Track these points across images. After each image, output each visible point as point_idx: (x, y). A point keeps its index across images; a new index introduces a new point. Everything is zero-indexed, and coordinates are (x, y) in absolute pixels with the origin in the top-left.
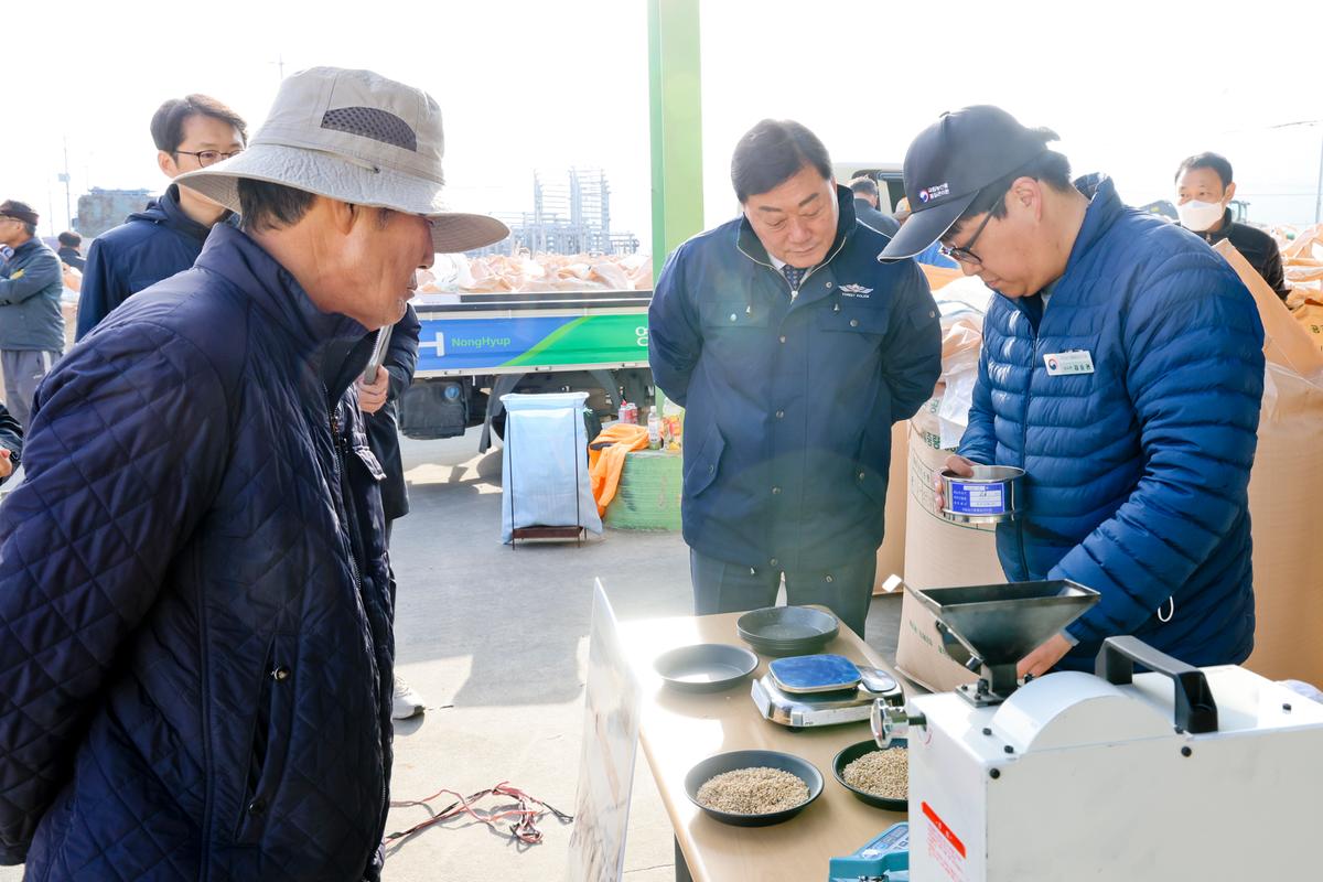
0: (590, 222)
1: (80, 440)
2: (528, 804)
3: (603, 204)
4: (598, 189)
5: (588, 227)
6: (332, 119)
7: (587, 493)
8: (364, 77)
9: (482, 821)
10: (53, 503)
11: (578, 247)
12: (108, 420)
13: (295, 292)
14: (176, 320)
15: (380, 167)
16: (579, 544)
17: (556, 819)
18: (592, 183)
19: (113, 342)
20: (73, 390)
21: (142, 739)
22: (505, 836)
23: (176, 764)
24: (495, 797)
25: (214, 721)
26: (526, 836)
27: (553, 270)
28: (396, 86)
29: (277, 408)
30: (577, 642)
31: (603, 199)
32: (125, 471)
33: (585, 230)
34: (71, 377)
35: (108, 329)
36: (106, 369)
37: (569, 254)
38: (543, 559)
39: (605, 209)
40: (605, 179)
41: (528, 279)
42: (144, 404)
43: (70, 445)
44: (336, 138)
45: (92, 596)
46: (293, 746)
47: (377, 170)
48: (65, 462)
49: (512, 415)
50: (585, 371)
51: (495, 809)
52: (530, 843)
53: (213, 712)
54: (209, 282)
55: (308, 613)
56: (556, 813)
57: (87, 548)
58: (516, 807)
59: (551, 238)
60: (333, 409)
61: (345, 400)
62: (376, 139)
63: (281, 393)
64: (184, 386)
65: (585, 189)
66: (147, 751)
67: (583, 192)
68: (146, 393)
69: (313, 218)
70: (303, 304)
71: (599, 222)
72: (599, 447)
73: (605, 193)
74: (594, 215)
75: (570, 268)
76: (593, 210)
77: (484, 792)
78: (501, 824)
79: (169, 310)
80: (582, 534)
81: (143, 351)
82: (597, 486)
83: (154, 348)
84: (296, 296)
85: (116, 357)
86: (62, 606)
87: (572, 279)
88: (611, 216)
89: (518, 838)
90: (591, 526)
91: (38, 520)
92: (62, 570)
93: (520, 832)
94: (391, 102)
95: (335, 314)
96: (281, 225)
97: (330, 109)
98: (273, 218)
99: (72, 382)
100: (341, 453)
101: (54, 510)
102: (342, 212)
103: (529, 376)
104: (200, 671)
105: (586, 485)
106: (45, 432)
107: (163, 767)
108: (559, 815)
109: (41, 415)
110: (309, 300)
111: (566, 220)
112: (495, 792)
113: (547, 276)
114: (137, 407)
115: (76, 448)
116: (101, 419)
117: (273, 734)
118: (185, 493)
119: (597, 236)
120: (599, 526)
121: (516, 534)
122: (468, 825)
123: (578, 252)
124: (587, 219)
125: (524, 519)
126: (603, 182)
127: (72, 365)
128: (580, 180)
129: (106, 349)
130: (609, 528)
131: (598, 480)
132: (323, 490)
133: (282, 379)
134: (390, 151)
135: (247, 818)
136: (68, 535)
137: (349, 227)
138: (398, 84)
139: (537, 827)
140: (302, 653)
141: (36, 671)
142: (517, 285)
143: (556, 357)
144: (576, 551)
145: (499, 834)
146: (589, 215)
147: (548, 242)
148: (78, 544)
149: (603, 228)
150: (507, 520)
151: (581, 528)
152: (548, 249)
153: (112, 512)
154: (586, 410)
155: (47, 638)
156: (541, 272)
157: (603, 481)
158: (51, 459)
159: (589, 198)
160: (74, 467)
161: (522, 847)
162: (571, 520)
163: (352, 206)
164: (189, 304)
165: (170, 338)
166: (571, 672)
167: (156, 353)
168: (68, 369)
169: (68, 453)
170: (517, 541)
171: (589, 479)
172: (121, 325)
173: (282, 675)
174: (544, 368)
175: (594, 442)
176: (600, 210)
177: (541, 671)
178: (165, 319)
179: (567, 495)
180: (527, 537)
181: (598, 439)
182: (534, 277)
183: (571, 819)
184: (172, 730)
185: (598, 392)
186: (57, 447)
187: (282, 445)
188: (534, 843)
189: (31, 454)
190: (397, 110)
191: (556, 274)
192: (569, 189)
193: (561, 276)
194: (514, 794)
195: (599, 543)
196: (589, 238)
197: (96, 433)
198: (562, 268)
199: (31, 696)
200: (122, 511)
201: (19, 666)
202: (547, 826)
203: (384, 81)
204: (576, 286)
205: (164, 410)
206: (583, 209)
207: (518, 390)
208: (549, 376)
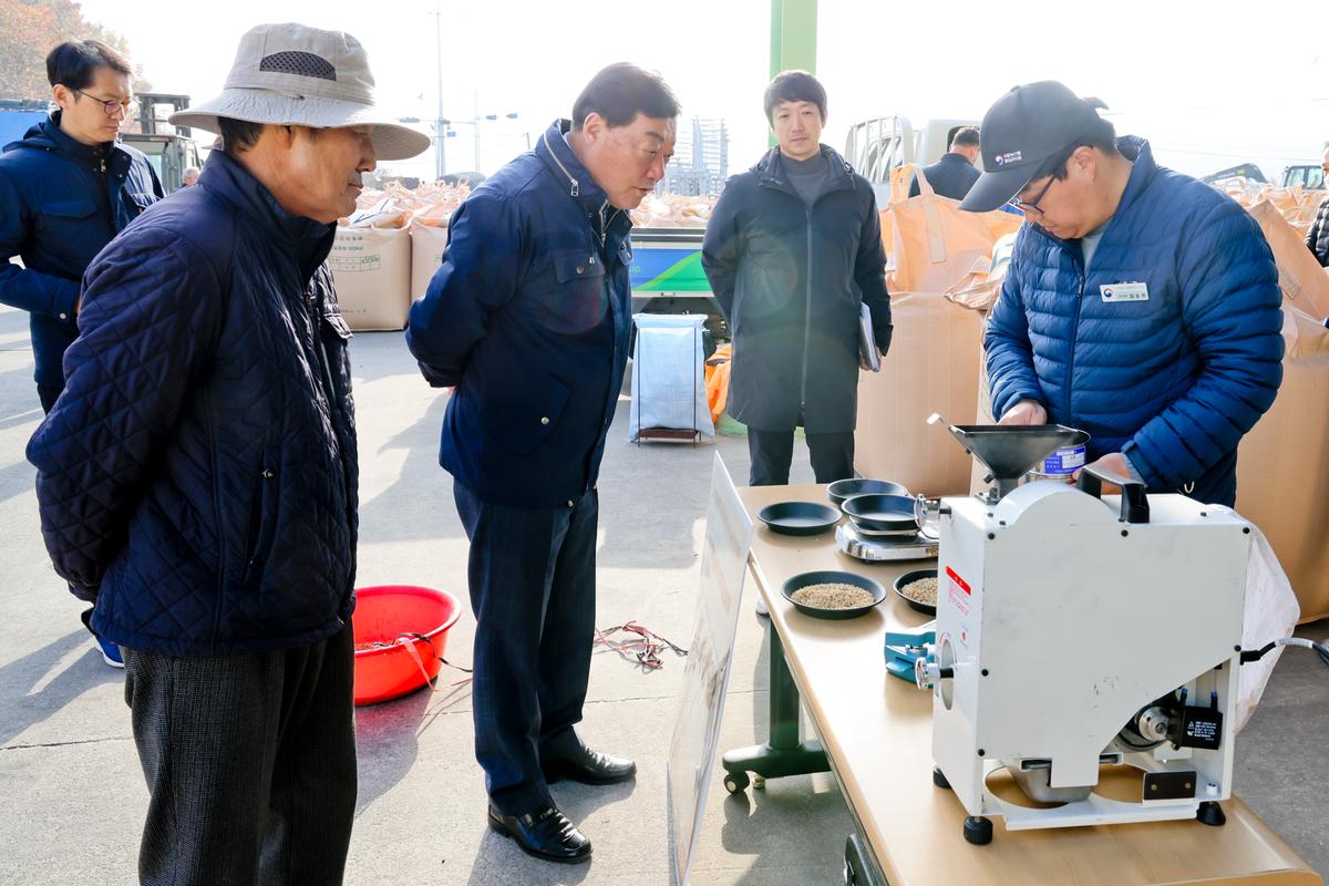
0: (709, 167)
1: (116, 310)
2: (652, 639)
3: (722, 150)
4: (719, 138)
5: (708, 171)
6: (268, 64)
7: (703, 402)
8: (290, 29)
9: (614, 650)
10: (101, 352)
11: (698, 190)
12: (134, 296)
13: (270, 201)
14: (179, 226)
15: (305, 96)
16: (694, 445)
17: (673, 651)
18: (713, 131)
19: (135, 242)
20: (110, 275)
21: (174, 515)
22: (633, 662)
23: (197, 532)
24: (626, 633)
25: (222, 504)
26: (650, 662)
27: (678, 209)
28: (315, 32)
29: (257, 287)
30: (693, 521)
31: (722, 146)
32: (148, 332)
33: (706, 175)
34: (109, 266)
35: (131, 232)
36: (131, 261)
37: (691, 195)
38: (664, 456)
39: (724, 156)
40: (725, 127)
41: (654, 216)
42: (158, 286)
43: (110, 313)
44: (272, 77)
45: (130, 416)
46: (279, 521)
47: (302, 98)
48: (107, 324)
49: (642, 331)
50: (704, 298)
51: (624, 642)
52: (653, 668)
53: (221, 499)
54: (206, 196)
55: (289, 431)
56: (673, 647)
57: (125, 383)
58: (642, 641)
59: (674, 181)
60: (306, 285)
61: (317, 279)
62: (301, 74)
63: (261, 278)
64: (187, 274)
65: (706, 136)
66: (177, 522)
67: (705, 139)
68: (161, 277)
69: (264, 141)
70: (277, 210)
71: (718, 167)
72: (713, 364)
73: (725, 141)
74: (713, 161)
75: (692, 207)
76: (713, 156)
77: (616, 628)
78: (629, 653)
79: (174, 218)
80: (697, 437)
81: (156, 248)
82: (712, 396)
83: (164, 246)
84: (271, 205)
85: (138, 253)
86: (110, 422)
87: (694, 218)
88: (729, 163)
89: (644, 663)
90: (706, 431)
91: (88, 364)
92: (108, 398)
93: (645, 659)
94: (310, 44)
95: (301, 218)
96: (248, 148)
97: (266, 55)
98: (242, 144)
99: (109, 269)
100: (314, 320)
101: (101, 358)
102: (280, 132)
103: (655, 300)
104: (211, 470)
105: (703, 394)
106: (92, 304)
107: (189, 534)
108: (677, 650)
109: (90, 293)
110: (280, 206)
111: (688, 165)
112: (625, 629)
113: (672, 214)
114: (154, 287)
115: (113, 316)
116: (129, 295)
117: (265, 514)
118: (192, 348)
119: (716, 180)
120: (711, 431)
121: (641, 433)
122: (604, 652)
123: (698, 194)
124: (707, 164)
125: (649, 421)
126: (723, 131)
127: (110, 257)
128: (702, 128)
129: (129, 246)
130: (720, 434)
131: (713, 392)
132: (296, 345)
133: (262, 265)
134: (313, 82)
135: (249, 570)
136: (111, 374)
137: (289, 143)
138: (316, 30)
139: (658, 657)
140: (284, 461)
141: (96, 467)
142: (646, 221)
143: (678, 284)
144: (692, 450)
145: (627, 659)
146: (710, 161)
147: (671, 184)
148: (119, 381)
149: (722, 172)
150: (634, 422)
151: (697, 432)
152: (671, 190)
153: (141, 359)
154: (705, 329)
155: (101, 443)
156: (666, 210)
157: (717, 393)
158: (95, 323)
159: (710, 145)
160: (112, 328)
161: (646, 670)
162: (689, 424)
163: (288, 128)
164: (190, 214)
165: (175, 239)
166: (688, 545)
167: (166, 250)
168: (105, 260)
169: (108, 319)
170: (642, 439)
171: (706, 389)
172: (141, 229)
173: (270, 475)
174: (668, 294)
175: (711, 359)
176: (719, 156)
177: (662, 543)
178: (172, 225)
179: (687, 402)
180: (652, 436)
181: (714, 357)
182: (660, 214)
183: (686, 653)
184: (194, 509)
185: (714, 317)
186: (100, 314)
187: (262, 313)
188: (656, 667)
189: (84, 319)
190: (316, 51)
191: (680, 212)
192: (692, 136)
193: (685, 214)
194: (640, 631)
195: (711, 445)
196: (708, 182)
197: (126, 305)
198: (685, 208)
199: (94, 482)
200: (147, 359)
201: (82, 464)
202: (667, 656)
203: (306, 30)
204: (696, 223)
205: (175, 288)
206: (704, 155)
207: (645, 311)
208: (672, 301)
